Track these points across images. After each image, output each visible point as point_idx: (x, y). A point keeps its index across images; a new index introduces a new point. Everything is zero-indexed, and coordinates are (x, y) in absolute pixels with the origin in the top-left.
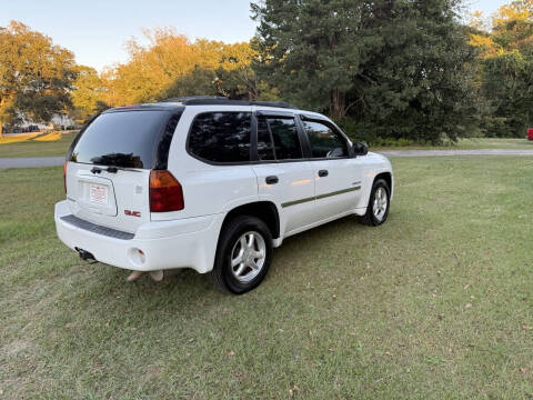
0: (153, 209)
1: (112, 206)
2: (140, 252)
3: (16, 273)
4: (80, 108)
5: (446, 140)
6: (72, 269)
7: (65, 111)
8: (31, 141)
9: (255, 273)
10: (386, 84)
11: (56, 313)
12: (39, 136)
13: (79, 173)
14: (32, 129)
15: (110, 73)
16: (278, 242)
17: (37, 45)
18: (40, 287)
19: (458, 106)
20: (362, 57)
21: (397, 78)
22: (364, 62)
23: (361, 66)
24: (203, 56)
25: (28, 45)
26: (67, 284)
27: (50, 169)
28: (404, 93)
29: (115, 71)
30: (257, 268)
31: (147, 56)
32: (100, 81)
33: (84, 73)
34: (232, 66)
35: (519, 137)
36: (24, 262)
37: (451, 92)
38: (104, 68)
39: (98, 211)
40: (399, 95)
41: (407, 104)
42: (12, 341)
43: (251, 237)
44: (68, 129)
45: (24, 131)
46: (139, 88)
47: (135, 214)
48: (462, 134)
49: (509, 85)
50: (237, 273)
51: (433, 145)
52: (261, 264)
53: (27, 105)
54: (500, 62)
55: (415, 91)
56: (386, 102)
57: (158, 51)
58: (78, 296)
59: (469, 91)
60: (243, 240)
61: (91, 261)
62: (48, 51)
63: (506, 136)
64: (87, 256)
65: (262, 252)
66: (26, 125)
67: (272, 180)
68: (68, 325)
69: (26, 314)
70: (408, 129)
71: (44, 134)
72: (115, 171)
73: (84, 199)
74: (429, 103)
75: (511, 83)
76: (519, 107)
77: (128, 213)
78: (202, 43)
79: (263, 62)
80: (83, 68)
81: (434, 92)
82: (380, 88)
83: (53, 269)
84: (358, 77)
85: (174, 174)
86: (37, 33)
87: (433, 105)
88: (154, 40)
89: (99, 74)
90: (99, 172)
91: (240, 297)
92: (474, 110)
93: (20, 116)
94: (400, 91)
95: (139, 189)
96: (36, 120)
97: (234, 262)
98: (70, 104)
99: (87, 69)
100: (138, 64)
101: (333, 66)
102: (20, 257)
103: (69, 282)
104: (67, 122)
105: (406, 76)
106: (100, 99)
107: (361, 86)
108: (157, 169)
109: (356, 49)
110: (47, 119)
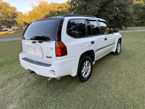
0: (57, 56)
1: (41, 55)
2: (53, 71)
3: (8, 77)
4: (19, 24)
5: (124, 28)
6: (26, 75)
7: (15, 25)
8: (6, 34)
9: (88, 74)
10: (108, 12)
11: (23, 92)
12: (8, 32)
13: (27, 43)
14: (6, 30)
15: (27, 13)
16: (94, 63)
17: (6, 6)
18: (16, 82)
19: (128, 18)
20: (101, 4)
21: (111, 10)
22: (101, 6)
23: (100, 7)
24: (53, 7)
25: (3, 6)
26: (25, 80)
27: (13, 41)
28: (113, 15)
29: (28, 13)
30: (88, 72)
31: (37, 8)
32: (24, 16)
33: (19, 14)
34: (61, 10)
35: (143, 26)
36: (10, 73)
37: (126, 14)
38: (25, 12)
39: (35, 56)
40: (111, 15)
41: (114, 18)
42: (10, 104)
43: (87, 62)
44: (16, 30)
45: (4, 31)
46: (35, 17)
47: (50, 57)
48: (128, 26)
49: (140, 11)
50: (83, 75)
51: (120, 29)
52: (89, 71)
53: (4, 23)
54: (137, 5)
55: (116, 14)
56: (107, 17)
57: (40, 6)
58: (30, 85)
59: (131, 13)
60: (84, 64)
61: (34, 74)
62: (9, 8)
63: (139, 26)
64: (33, 72)
65: (90, 67)
66: (5, 29)
67: (93, 43)
68: (28, 97)
69: (13, 93)
70: (114, 25)
71: (10, 32)
72: (41, 42)
73: (29, 52)
74: (120, 17)
75: (141, 11)
76: (143, 17)
77: (48, 57)
78: (52, 3)
79: (71, 7)
80: (19, 12)
81: (121, 14)
82: (106, 13)
83: (20, 75)
84: (99, 10)
85: (64, 43)
86: (6, 3)
87: (121, 18)
88: (39, 3)
89: (24, 14)
90: (35, 43)
91: (84, 83)
92: (132, 19)
93: (2, 27)
94: (112, 14)
95: (51, 49)
96: (7, 28)
97: (82, 71)
98: (16, 23)
99: (20, 13)
100: (34, 10)
101: (92, 8)
102: (8, 71)
103: (25, 79)
104: (16, 28)
105: (113, 9)
106: (25, 21)
107: (100, 13)
108: (57, 41)
109: (99, 2)
110: (10, 27)
